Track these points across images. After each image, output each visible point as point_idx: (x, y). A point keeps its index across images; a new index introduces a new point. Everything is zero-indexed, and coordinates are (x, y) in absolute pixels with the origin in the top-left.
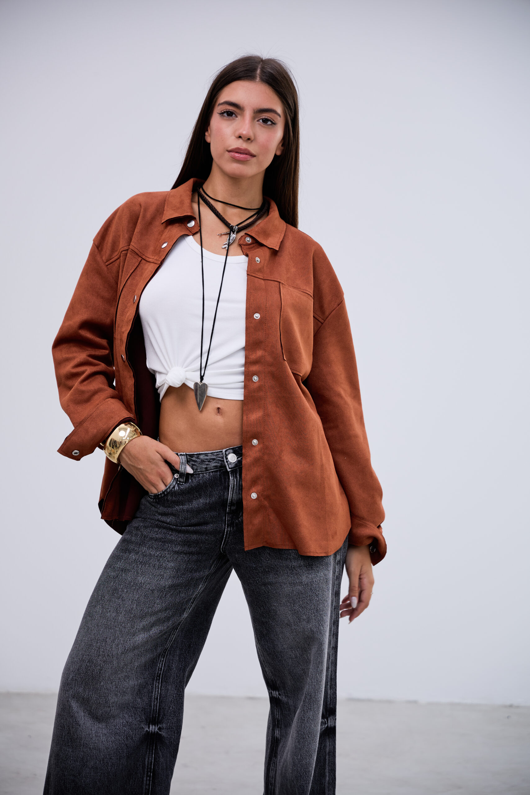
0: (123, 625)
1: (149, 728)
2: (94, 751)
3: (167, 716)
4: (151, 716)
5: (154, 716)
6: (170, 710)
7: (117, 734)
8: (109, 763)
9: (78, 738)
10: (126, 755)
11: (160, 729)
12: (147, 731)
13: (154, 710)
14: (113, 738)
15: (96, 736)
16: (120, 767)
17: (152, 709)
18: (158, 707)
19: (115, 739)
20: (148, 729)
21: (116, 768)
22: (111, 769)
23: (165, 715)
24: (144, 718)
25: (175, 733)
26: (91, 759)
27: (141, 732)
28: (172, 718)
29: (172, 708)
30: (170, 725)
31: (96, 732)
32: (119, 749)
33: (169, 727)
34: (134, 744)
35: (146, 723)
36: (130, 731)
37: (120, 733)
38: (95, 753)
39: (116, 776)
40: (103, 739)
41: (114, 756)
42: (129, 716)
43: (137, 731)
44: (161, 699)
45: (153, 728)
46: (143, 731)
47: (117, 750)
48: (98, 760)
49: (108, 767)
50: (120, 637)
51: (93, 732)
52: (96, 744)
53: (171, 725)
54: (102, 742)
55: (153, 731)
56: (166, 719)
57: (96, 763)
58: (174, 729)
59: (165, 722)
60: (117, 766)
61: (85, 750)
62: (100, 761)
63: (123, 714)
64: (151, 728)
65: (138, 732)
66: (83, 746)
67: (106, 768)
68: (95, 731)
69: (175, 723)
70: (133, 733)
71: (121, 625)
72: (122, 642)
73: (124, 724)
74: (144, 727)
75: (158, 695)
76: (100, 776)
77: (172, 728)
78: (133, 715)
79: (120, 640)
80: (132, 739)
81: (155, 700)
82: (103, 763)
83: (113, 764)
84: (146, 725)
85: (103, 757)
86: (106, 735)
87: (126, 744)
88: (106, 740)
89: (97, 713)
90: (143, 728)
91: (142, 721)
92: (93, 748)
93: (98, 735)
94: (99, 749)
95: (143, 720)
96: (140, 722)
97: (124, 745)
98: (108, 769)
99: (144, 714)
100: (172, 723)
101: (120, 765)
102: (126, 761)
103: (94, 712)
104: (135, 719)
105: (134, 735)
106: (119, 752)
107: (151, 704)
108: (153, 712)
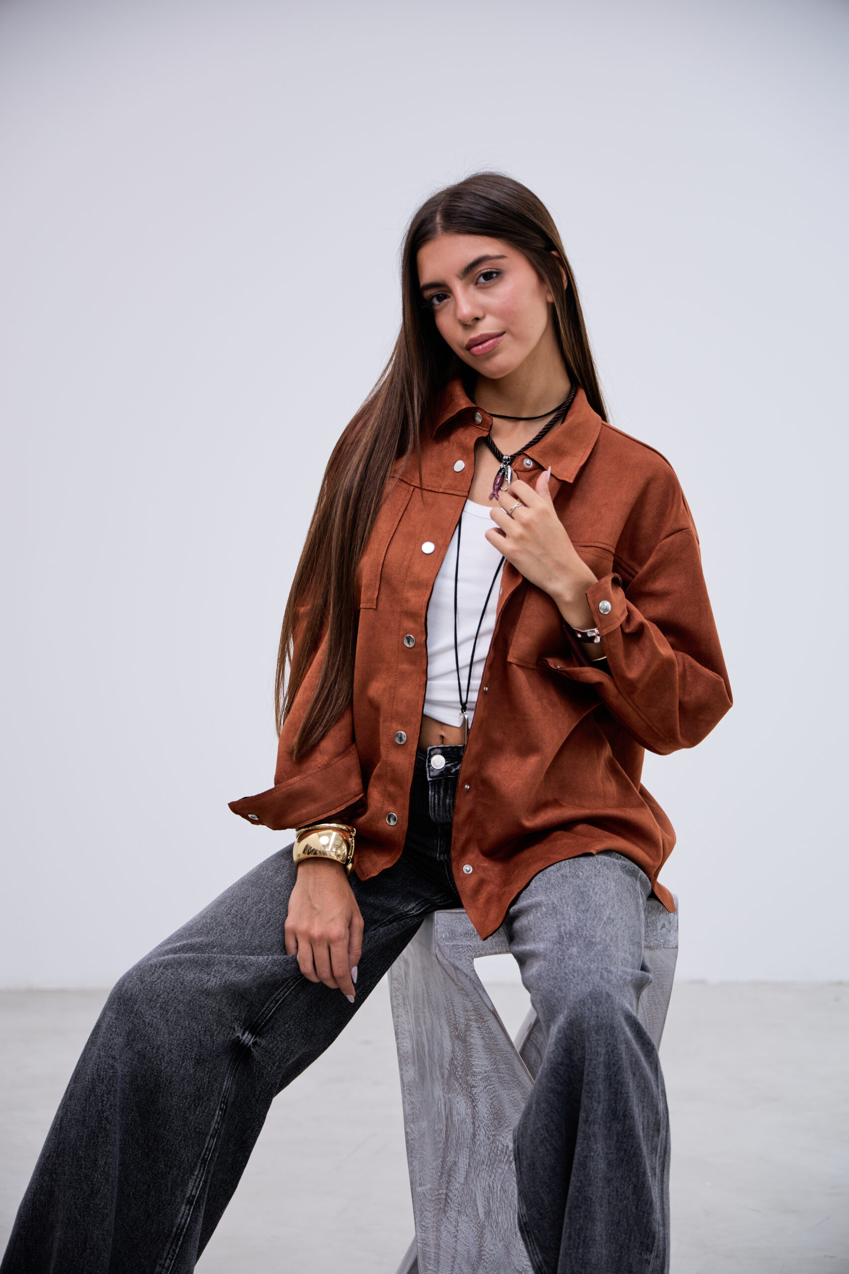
0: (279, 889)
1: (243, 1035)
2: (150, 1030)
3: (275, 1032)
4: (255, 1020)
5: (259, 1022)
6: (283, 1028)
7: (196, 1019)
8: (166, 1057)
9: (131, 999)
10: (195, 1058)
11: (255, 1043)
12: (238, 1037)
13: (263, 1013)
14: (187, 1023)
15: (161, 1007)
16: (182, 1072)
17: (262, 1011)
18: (271, 1013)
19: (189, 1024)
20: (240, 1036)
21: (174, 1069)
22: (167, 1067)
23: (272, 1029)
24: (243, 1016)
25: (274, 1065)
26: (141, 1039)
27: (229, 1034)
28: (281, 1041)
29: (289, 1026)
30: (272, 1048)
31: (165, 1002)
32: (188, 1043)
33: (269, 1050)
34: (213, 1047)
35: (243, 1025)
36: (215, 1024)
37: (200, 1019)
38: (149, 1032)
39: (170, 1082)
40: (170, 1016)
41: (175, 1050)
42: (227, 1004)
43: (224, 1028)
44: (282, 1005)
45: (247, 1038)
46: (233, 1034)
47: (184, 1042)
48: (151, 1046)
49: (161, 1063)
50: (268, 902)
51: (161, 1000)
52: (155, 1020)
53: (274, 1049)
54: (168, 1021)
55: (246, 1042)
56: (271, 1036)
57: (146, 1048)
58: (276, 1057)
59: (268, 1038)
60: (176, 1068)
61: (136, 1021)
62: (153, 1049)
63: (223, 996)
64: (246, 1035)
65: (224, 1030)
66: (136, 1014)
67: (159, 1063)
68: (164, 1000)
69: (281, 1050)
70: (217, 1030)
71: (275, 888)
72: (268, 909)
73: (214, 1010)
74: (236, 1029)
75: (281, 998)
76: (145, 1070)
77: (273, 1054)
78: (233, 1005)
79: (266, 906)
80: (212, 1036)
81: (274, 1002)
82: (157, 1052)
83: (171, 1062)
84: (241, 1028)
85: (159, 1043)
86: (179, 1012)
87: (200, 1040)
88: (175, 1020)
89: (186, 976)
90: (234, 1029)
91: (238, 1020)
92: (149, 1024)
93: (165, 1007)
94: (158, 1029)
95: (241, 1019)
96: (236, 1019)
97: (197, 1040)
98: (161, 1065)
99: (248, 1011)
100: (278, 1048)
101: (181, 1067)
102: (193, 1068)
103: (182, 973)
104: (232, 1012)
105: (217, 1032)
106: (186, 1047)
107: (265, 1004)
108: (261, 1016)
